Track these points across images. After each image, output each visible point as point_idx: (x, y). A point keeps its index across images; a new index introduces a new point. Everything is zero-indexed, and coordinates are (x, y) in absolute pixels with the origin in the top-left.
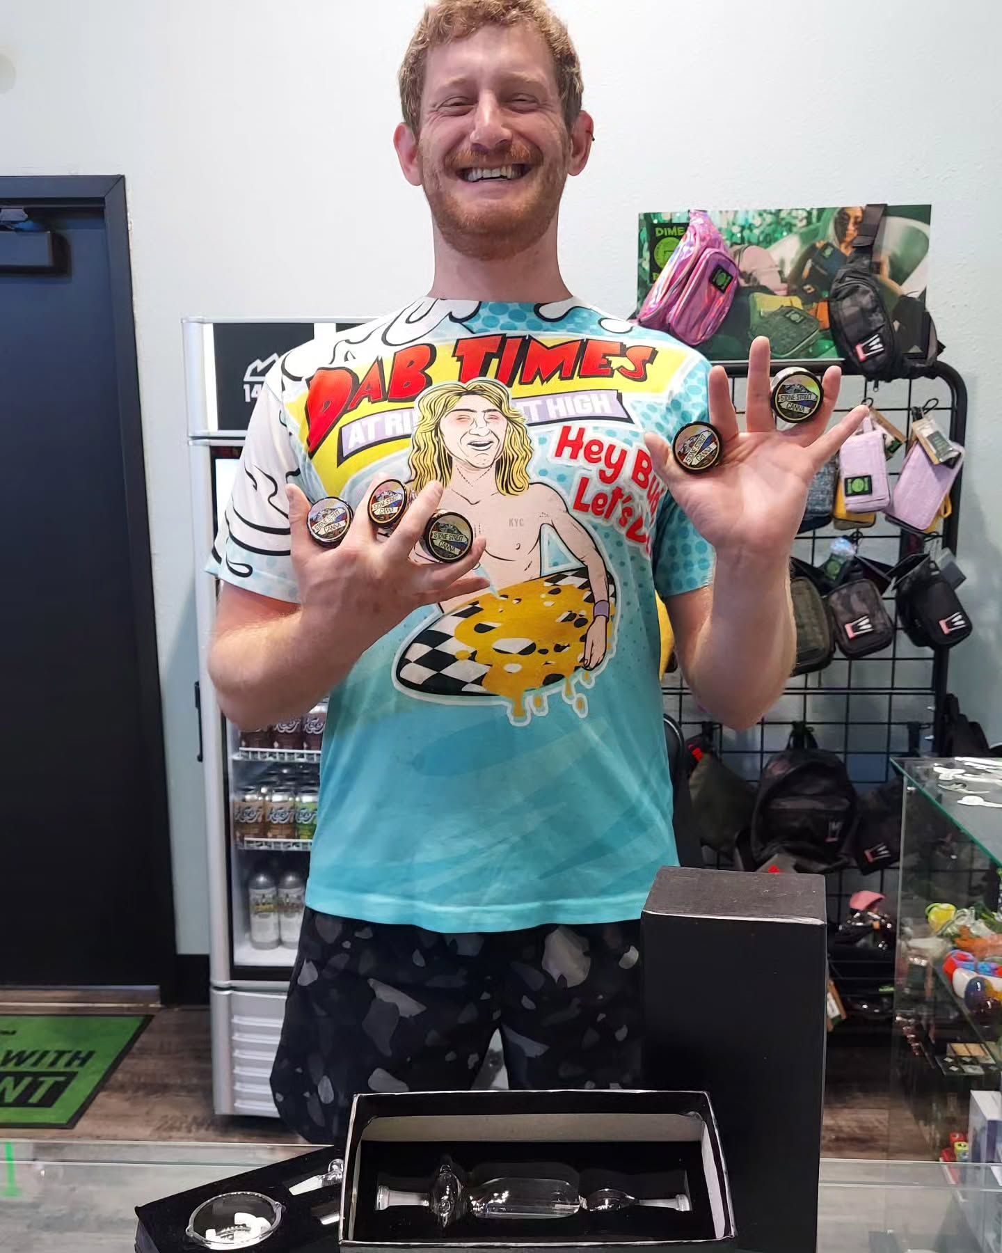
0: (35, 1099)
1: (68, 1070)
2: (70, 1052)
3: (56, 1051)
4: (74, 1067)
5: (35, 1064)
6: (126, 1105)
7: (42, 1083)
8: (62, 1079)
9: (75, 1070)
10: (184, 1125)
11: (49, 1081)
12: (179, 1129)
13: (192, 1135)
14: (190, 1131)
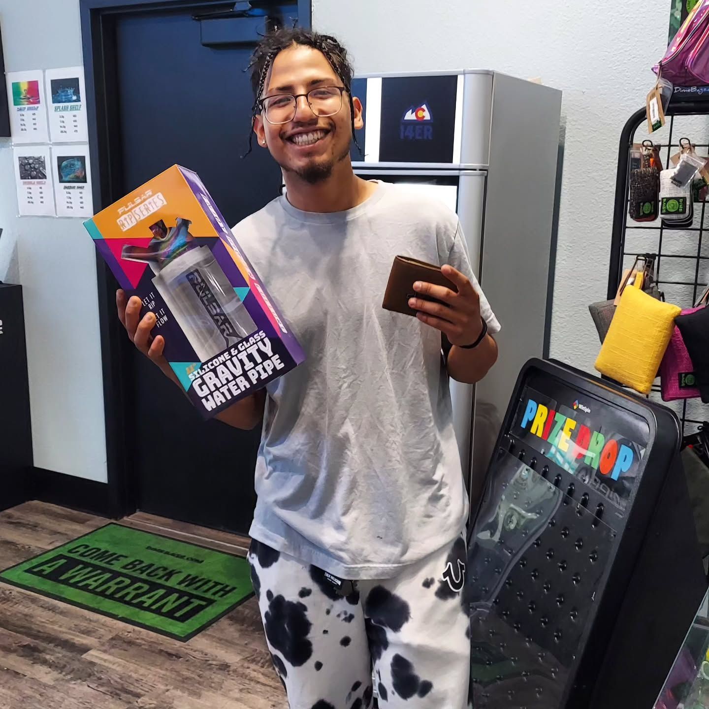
0: (177, 615)
1: (212, 597)
2: (222, 584)
3: (215, 582)
4: (216, 597)
5: (196, 589)
6: (237, 635)
7: (192, 603)
8: (204, 603)
9: (216, 599)
10: (262, 661)
11: (196, 602)
12: (257, 663)
13: (262, 670)
14: (262, 667)
